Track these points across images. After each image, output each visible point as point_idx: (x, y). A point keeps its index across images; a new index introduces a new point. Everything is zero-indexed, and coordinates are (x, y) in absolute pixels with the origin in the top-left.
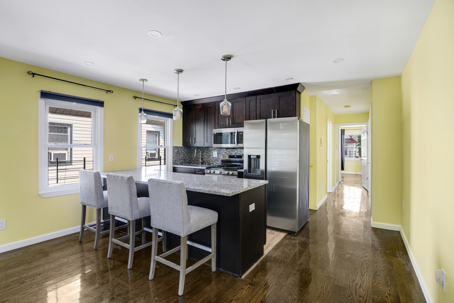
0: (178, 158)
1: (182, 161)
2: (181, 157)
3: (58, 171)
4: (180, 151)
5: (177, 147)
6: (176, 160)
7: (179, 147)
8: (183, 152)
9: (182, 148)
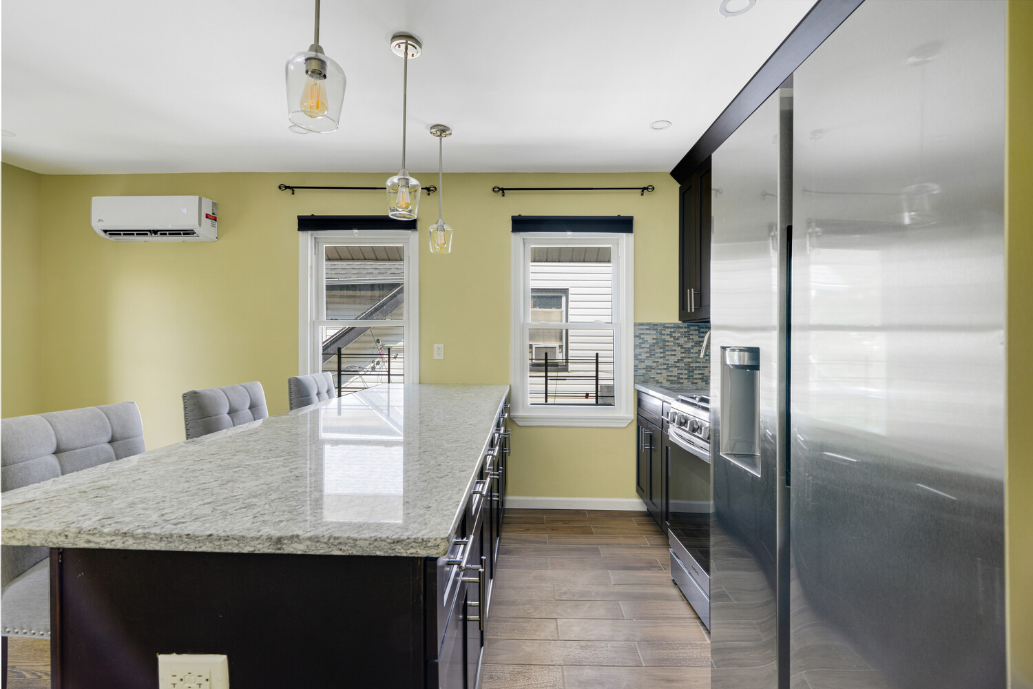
0: (661, 361)
1: (675, 371)
2: (672, 360)
3: (342, 373)
4: (668, 338)
5: (657, 325)
6: (649, 368)
7: (665, 326)
8: (681, 341)
9: (677, 327)
